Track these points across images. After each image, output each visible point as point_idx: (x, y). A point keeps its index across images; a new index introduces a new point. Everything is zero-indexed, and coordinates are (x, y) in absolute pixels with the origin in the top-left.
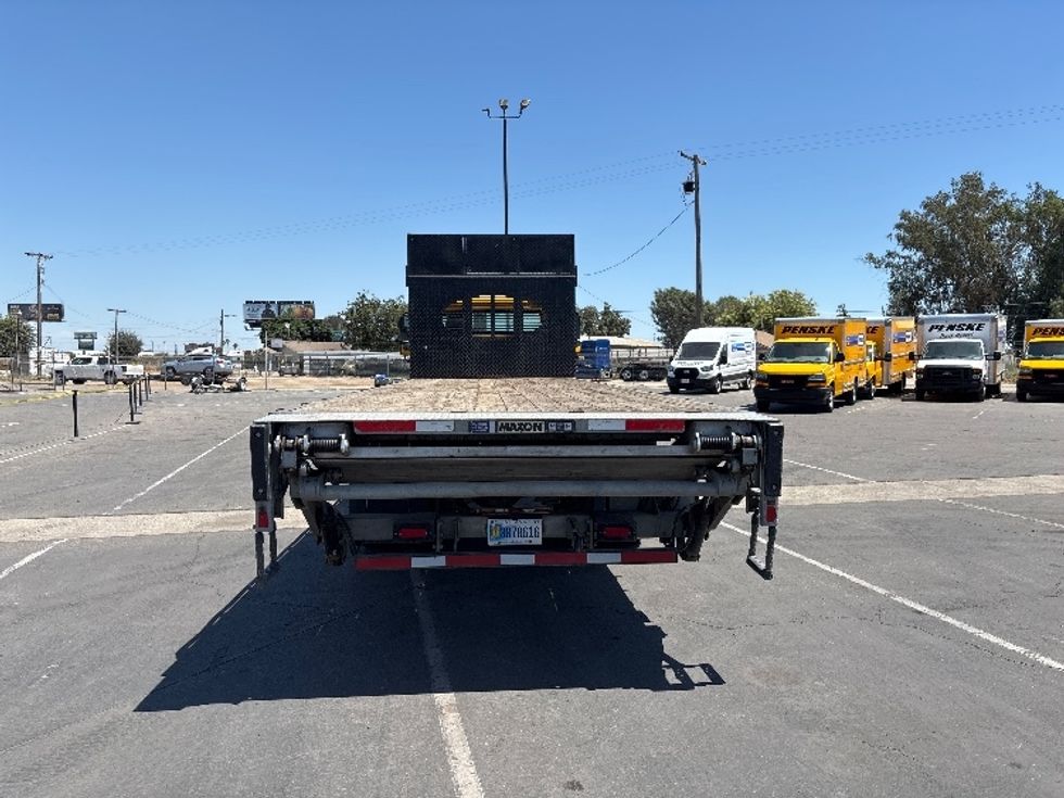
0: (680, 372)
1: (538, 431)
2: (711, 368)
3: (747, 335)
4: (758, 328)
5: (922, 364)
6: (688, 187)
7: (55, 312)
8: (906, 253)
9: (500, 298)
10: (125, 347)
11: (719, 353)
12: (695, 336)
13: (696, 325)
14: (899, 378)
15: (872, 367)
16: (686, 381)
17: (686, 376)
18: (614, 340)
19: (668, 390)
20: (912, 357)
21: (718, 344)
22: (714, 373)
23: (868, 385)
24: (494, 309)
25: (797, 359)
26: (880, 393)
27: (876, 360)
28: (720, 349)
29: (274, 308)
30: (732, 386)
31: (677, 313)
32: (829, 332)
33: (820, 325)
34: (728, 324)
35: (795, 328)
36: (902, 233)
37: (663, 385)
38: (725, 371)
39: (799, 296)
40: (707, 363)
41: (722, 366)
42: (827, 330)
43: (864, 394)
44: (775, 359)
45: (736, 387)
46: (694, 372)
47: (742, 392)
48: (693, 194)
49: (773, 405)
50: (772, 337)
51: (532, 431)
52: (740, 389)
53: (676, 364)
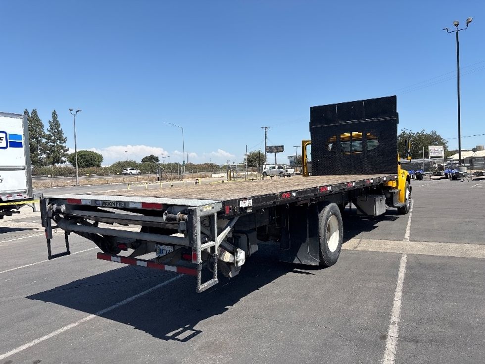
7: (280, 149)
9: (356, 133)
51: (112, 206)
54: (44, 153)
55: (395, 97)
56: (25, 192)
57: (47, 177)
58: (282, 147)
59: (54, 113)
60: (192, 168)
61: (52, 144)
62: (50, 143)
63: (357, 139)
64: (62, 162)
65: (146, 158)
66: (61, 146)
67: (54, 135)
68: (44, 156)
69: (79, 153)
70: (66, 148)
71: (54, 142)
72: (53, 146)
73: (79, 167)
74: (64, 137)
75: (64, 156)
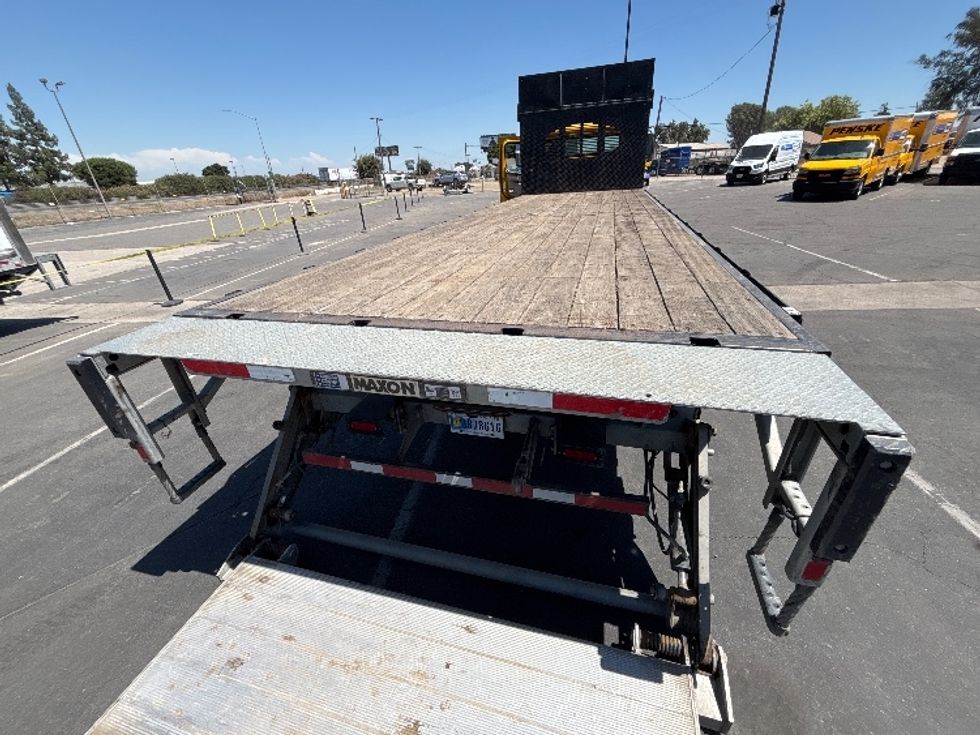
0: (737, 170)
1: (408, 394)
2: (761, 166)
3: (797, 137)
4: (806, 129)
5: (956, 153)
6: (775, 11)
7: (393, 151)
8: (961, 50)
9: (589, 125)
10: (424, 169)
11: (770, 153)
12: (755, 140)
13: (758, 130)
14: (926, 165)
15: (905, 157)
16: (739, 176)
17: (741, 172)
18: (695, 146)
19: (725, 182)
20: (947, 146)
21: (771, 146)
22: (763, 169)
23: (896, 173)
24: (582, 135)
25: (838, 156)
26: (906, 179)
27: (911, 150)
28: (772, 151)
29: (496, 140)
30: (776, 178)
31: (746, 121)
32: (876, 130)
33: (867, 124)
34: (784, 128)
35: (844, 129)
36: (962, 31)
37: (722, 179)
38: (772, 166)
39: (847, 99)
40: (759, 162)
41: (771, 162)
42: (873, 128)
43: (890, 181)
44: (817, 157)
45: (778, 178)
46: (748, 168)
47: (781, 182)
48: (777, 17)
49: (806, 194)
50: (819, 137)
51: (401, 394)
52: (781, 179)
53: (735, 164)
54: (26, 164)
55: (651, 62)
56: (14, 255)
57: (48, 205)
58: (396, 148)
59: (11, 89)
60: (284, 182)
61: (34, 148)
62: (28, 147)
63: (591, 134)
64: (65, 178)
65: (208, 168)
66: (52, 151)
67: (29, 131)
68: (27, 168)
69: (91, 162)
70: (63, 155)
71: (35, 143)
72: (37, 151)
73: (100, 186)
74: (51, 136)
75: (64, 167)
